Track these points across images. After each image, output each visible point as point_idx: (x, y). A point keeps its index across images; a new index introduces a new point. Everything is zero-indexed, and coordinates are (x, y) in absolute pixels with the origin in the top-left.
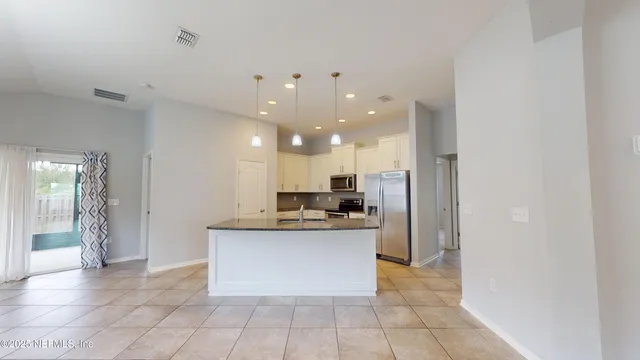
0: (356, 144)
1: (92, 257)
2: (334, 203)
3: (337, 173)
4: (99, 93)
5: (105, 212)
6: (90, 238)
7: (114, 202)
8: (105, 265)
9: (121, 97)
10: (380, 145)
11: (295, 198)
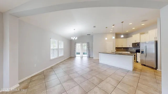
0: (140, 34)
1: (88, 56)
2: (134, 50)
3: (134, 42)
4: (88, 35)
5: (89, 50)
6: (88, 53)
7: (90, 49)
8: (89, 57)
9: (90, 35)
10: (149, 33)
11: (122, 49)
